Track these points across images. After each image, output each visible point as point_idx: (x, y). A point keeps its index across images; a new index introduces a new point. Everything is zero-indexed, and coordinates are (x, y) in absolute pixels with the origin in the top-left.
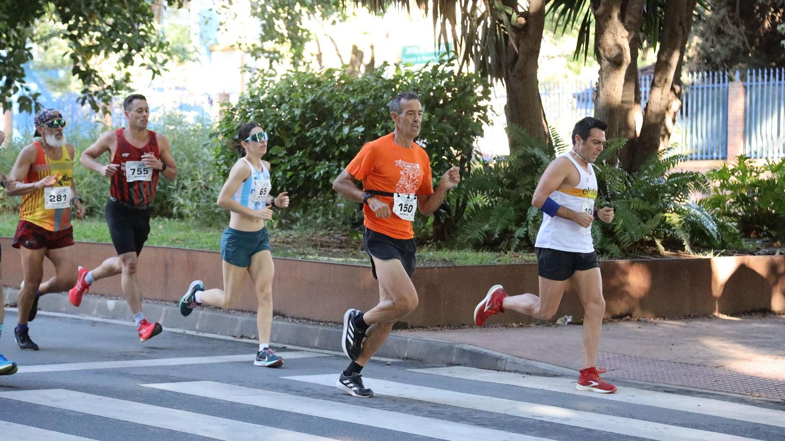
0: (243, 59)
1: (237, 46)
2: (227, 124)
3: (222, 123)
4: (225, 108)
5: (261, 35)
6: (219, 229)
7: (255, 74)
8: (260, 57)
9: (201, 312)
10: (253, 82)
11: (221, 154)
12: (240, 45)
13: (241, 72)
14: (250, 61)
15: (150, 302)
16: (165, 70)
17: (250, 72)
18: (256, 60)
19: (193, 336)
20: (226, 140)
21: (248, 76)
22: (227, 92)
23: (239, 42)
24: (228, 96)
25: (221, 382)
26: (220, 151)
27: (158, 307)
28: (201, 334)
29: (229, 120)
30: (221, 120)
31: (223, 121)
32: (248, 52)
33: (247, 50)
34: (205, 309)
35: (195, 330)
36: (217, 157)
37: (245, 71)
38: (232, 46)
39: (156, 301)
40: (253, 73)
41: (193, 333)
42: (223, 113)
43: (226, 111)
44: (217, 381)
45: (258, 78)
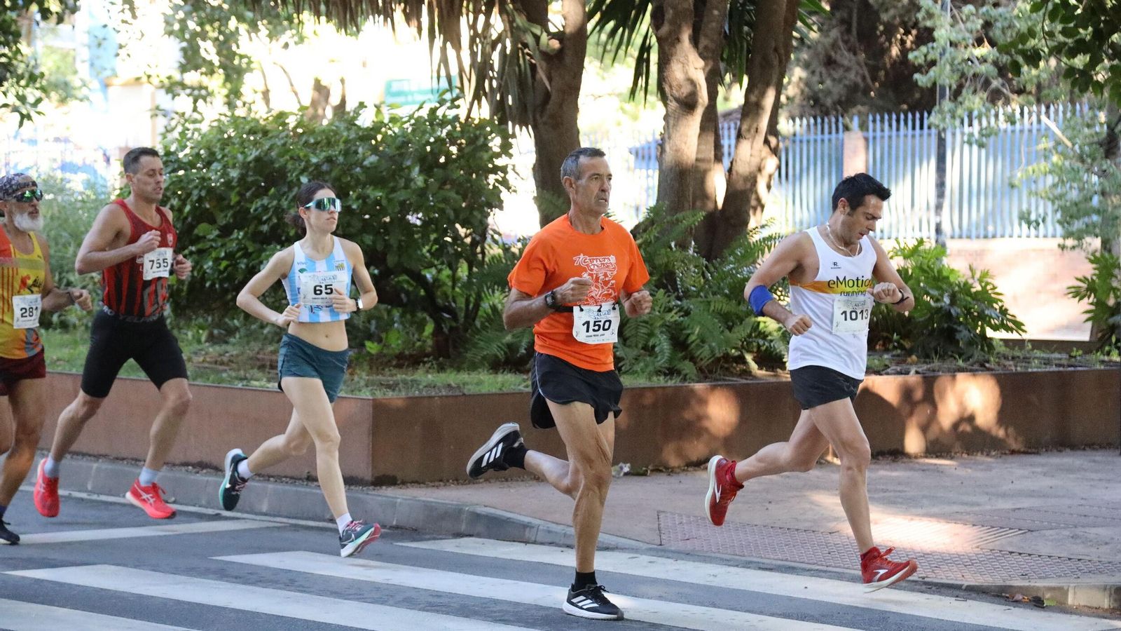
0: (153, 97)
1: (145, 79)
5: (180, 62)
7: (173, 119)
8: (179, 95)
9: (95, 465)
10: (169, 130)
12: (149, 77)
13: (152, 117)
14: (164, 100)
16: (39, 113)
17: (165, 116)
18: (173, 98)
19: (82, 499)
21: (161, 122)
23: (148, 73)
25: (127, 565)
28: (95, 497)
32: (162, 87)
33: (160, 85)
34: (100, 460)
35: (86, 491)
37: (157, 115)
38: (138, 79)
40: (168, 118)
41: (84, 495)
44: (120, 565)
45: (176, 125)
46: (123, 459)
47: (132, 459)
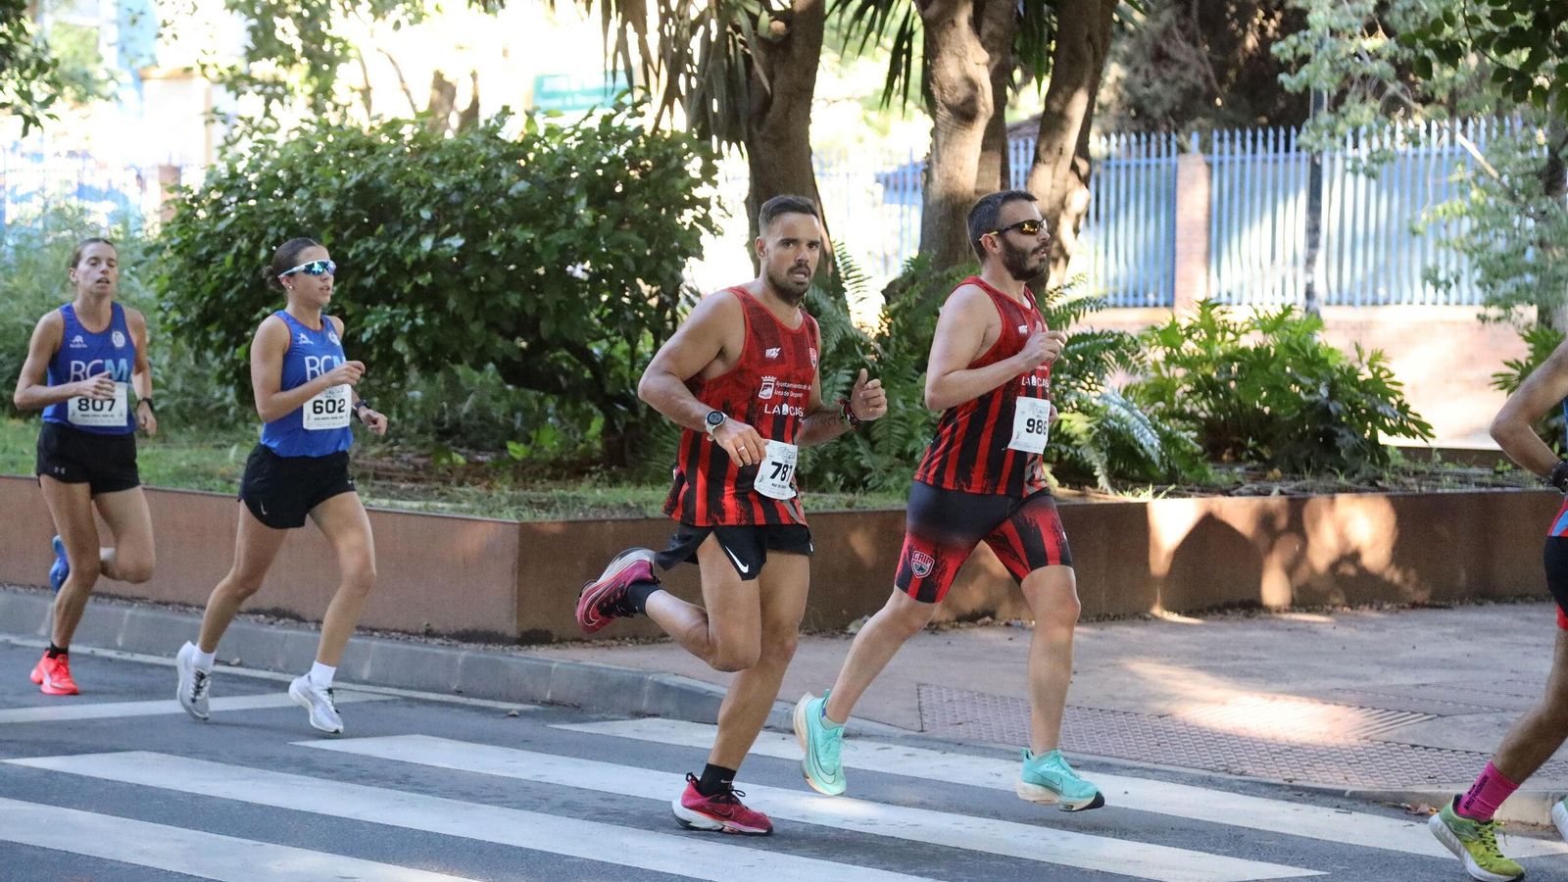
0: (208, 98)
1: (197, 70)
2: (181, 229)
3: (172, 227)
4: (175, 195)
5: (247, 47)
6: (164, 441)
7: (236, 126)
8: (245, 93)
9: (128, 612)
10: (230, 142)
11: (167, 290)
12: (204, 67)
13: (206, 123)
14: (224, 100)
15: (19, 589)
16: (51, 116)
17: (224, 122)
18: (237, 98)
19: (110, 660)
20: (180, 260)
21: (220, 130)
22: (176, 163)
23: (202, 62)
24: (176, 171)
25: (171, 752)
26: (167, 283)
27: (39, 601)
28: (127, 656)
29: (186, 220)
30: (169, 221)
31: (173, 222)
32: (221, 82)
33: (219, 78)
34: (136, 605)
35: (116, 648)
36: (161, 296)
37: (213, 121)
38: (188, 70)
39: (33, 590)
40: (230, 125)
41: (112, 654)
42: (173, 206)
43: (179, 202)
44: (163, 752)
45: (241, 136)
46: (167, 604)
47: (180, 604)
